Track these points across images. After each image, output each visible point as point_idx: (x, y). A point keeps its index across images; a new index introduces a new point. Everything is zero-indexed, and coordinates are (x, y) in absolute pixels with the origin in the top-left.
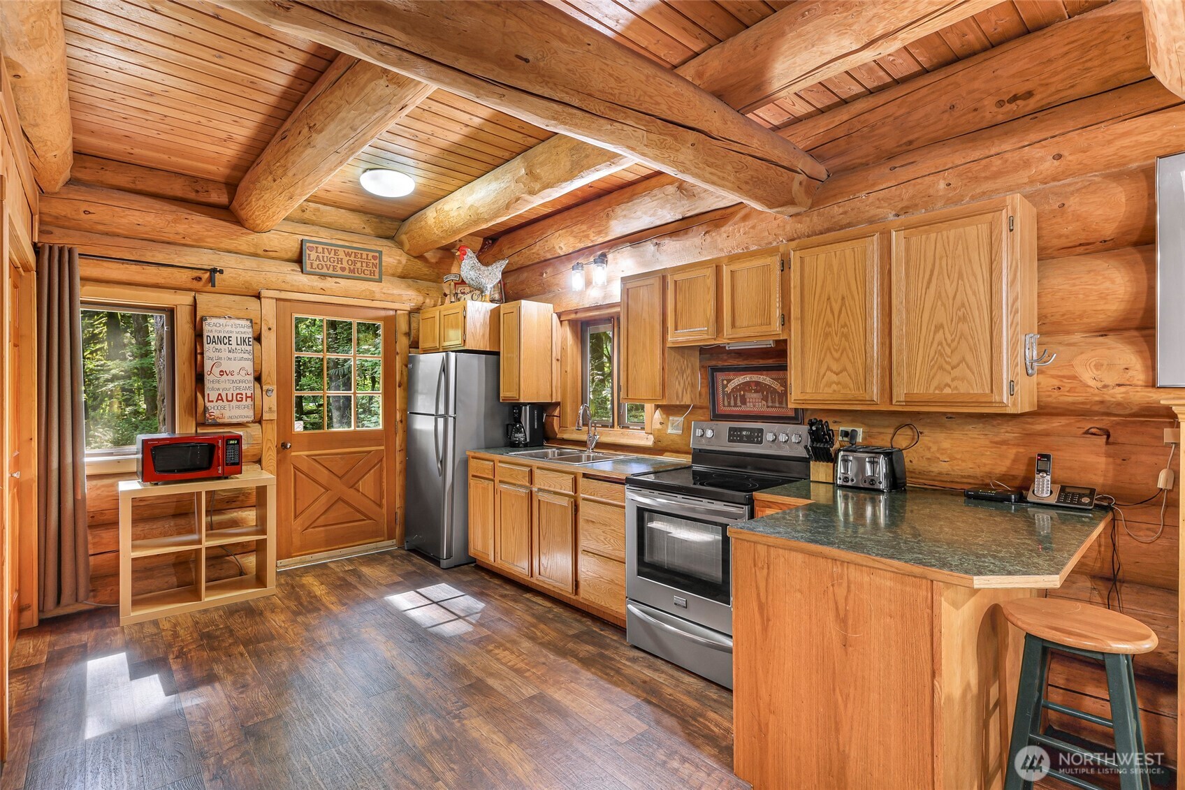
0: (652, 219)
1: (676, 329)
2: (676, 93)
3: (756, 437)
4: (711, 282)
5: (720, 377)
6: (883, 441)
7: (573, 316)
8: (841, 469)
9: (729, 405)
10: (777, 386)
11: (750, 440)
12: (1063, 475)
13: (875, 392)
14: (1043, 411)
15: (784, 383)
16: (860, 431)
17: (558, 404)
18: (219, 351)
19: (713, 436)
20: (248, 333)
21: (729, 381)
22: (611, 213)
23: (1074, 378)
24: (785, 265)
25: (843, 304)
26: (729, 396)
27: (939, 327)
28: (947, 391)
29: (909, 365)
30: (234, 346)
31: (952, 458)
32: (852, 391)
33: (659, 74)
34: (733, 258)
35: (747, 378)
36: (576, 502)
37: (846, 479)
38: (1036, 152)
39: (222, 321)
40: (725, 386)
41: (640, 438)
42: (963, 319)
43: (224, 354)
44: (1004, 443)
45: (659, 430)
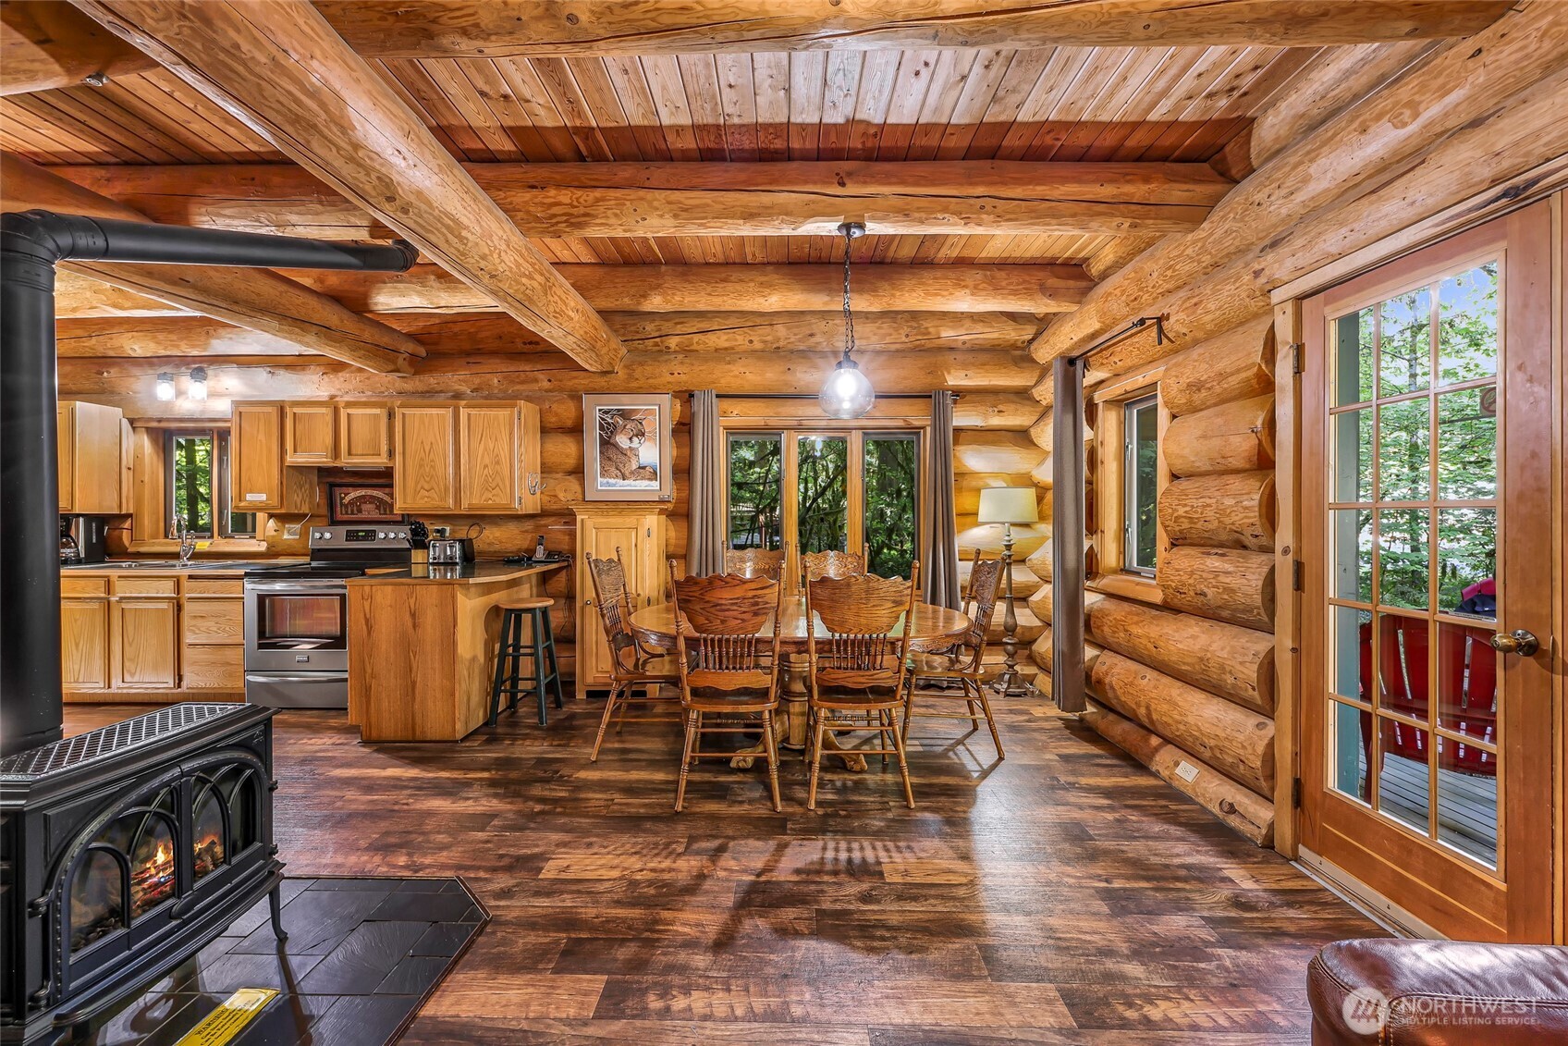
0: (264, 348)
1: (295, 451)
2: (303, 303)
3: (371, 535)
4: (329, 419)
5: (337, 491)
6: (462, 534)
7: (155, 424)
8: (431, 552)
9: (347, 513)
10: (387, 498)
11: (364, 538)
12: (552, 547)
13: (451, 502)
14: (544, 514)
15: (391, 496)
16: (448, 529)
17: (130, 516)
19: (329, 537)
21: (346, 495)
22: (212, 332)
23: (555, 496)
24: (391, 415)
25: (432, 447)
26: (346, 506)
27: (486, 466)
28: (490, 502)
29: (470, 487)
31: (501, 542)
32: (437, 503)
33: (290, 290)
34: (349, 405)
35: (361, 492)
36: (178, 603)
37: (435, 558)
38: (540, 376)
40: (342, 499)
41: (254, 545)
42: (498, 463)
44: (526, 531)
45: (273, 536)
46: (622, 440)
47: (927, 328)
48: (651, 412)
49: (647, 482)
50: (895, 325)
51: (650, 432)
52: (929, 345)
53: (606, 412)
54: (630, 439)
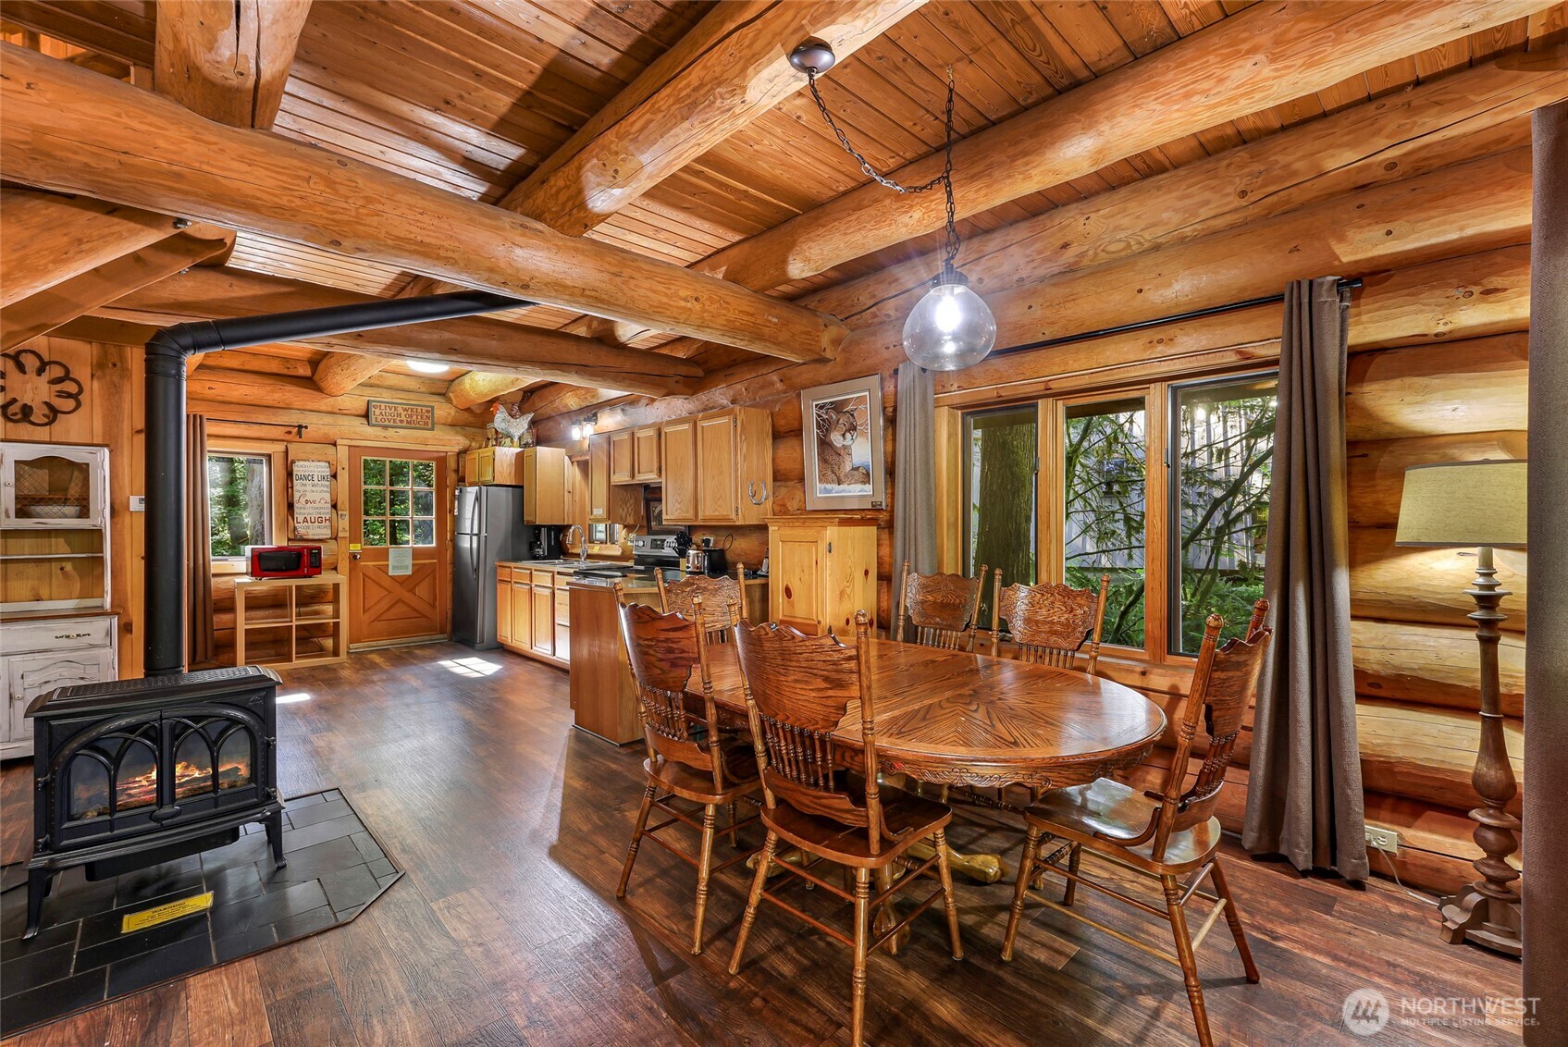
1: (615, 473)
4: (629, 442)
6: (720, 545)
7: (578, 457)
11: (660, 547)
13: (693, 514)
15: (662, 509)
17: (570, 526)
18: (305, 485)
20: (327, 472)
25: (682, 461)
26: (655, 518)
27: (714, 477)
28: (716, 513)
29: (705, 499)
30: (316, 481)
32: (685, 514)
36: (554, 591)
38: (774, 377)
39: (307, 463)
41: (616, 550)
42: (721, 473)
43: (309, 488)
45: (623, 543)
46: (836, 439)
47: (1288, 165)
48: (862, 400)
49: (860, 486)
50: (1214, 182)
51: (861, 425)
52: (1298, 196)
53: (821, 408)
54: (843, 435)
